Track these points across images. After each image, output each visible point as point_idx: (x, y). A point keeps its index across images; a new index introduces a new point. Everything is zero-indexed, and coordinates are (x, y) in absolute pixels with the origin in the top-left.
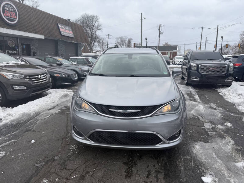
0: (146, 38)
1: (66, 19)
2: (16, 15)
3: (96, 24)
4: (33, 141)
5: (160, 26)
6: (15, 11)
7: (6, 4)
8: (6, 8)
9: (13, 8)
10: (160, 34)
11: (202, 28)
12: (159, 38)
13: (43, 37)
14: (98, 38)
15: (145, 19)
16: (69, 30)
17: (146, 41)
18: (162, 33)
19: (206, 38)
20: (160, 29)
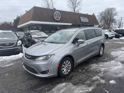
1: (85, 14)
2: (60, 16)
3: (114, 13)
6: (59, 15)
7: (56, 13)
8: (56, 14)
9: (59, 14)
13: (71, 24)
14: (114, 20)
16: (86, 19)
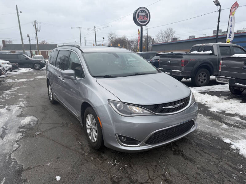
0: (27, 35)
4: (58, 178)
5: (35, 22)
10: (36, 31)
11: (80, 28)
12: (37, 35)
15: (21, 12)
17: (29, 38)
18: (39, 30)
19: (85, 38)
20: (35, 26)
